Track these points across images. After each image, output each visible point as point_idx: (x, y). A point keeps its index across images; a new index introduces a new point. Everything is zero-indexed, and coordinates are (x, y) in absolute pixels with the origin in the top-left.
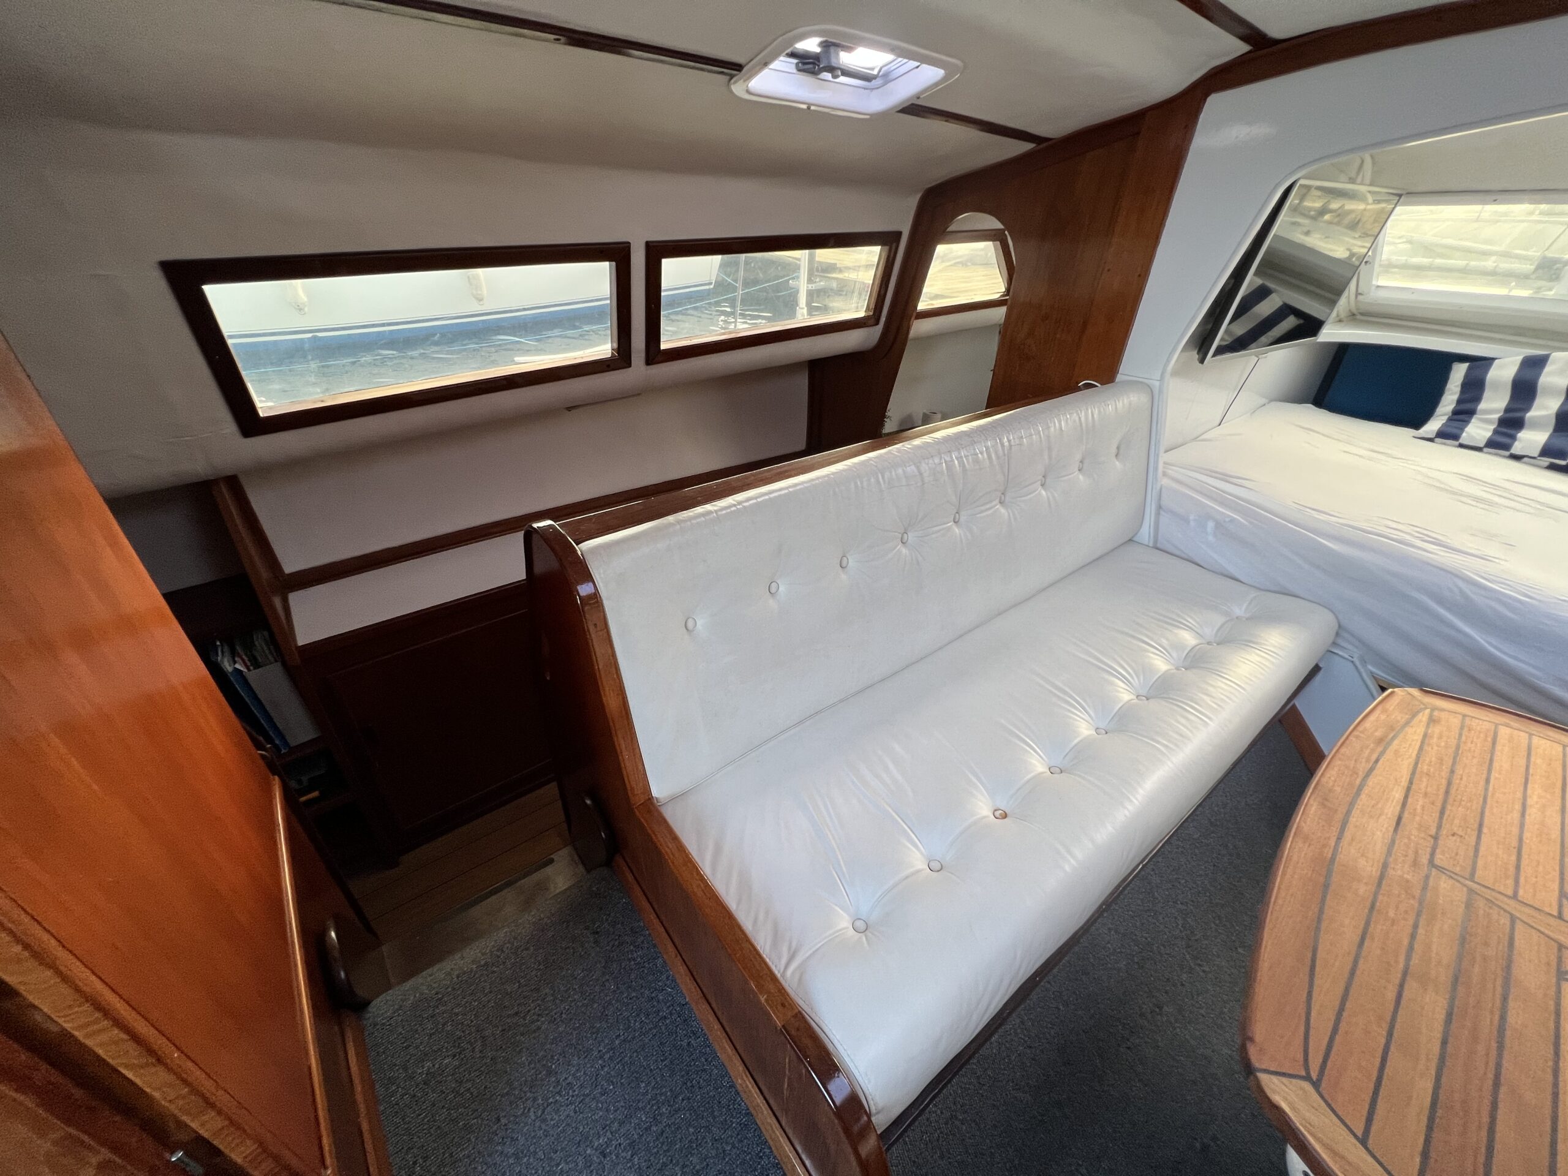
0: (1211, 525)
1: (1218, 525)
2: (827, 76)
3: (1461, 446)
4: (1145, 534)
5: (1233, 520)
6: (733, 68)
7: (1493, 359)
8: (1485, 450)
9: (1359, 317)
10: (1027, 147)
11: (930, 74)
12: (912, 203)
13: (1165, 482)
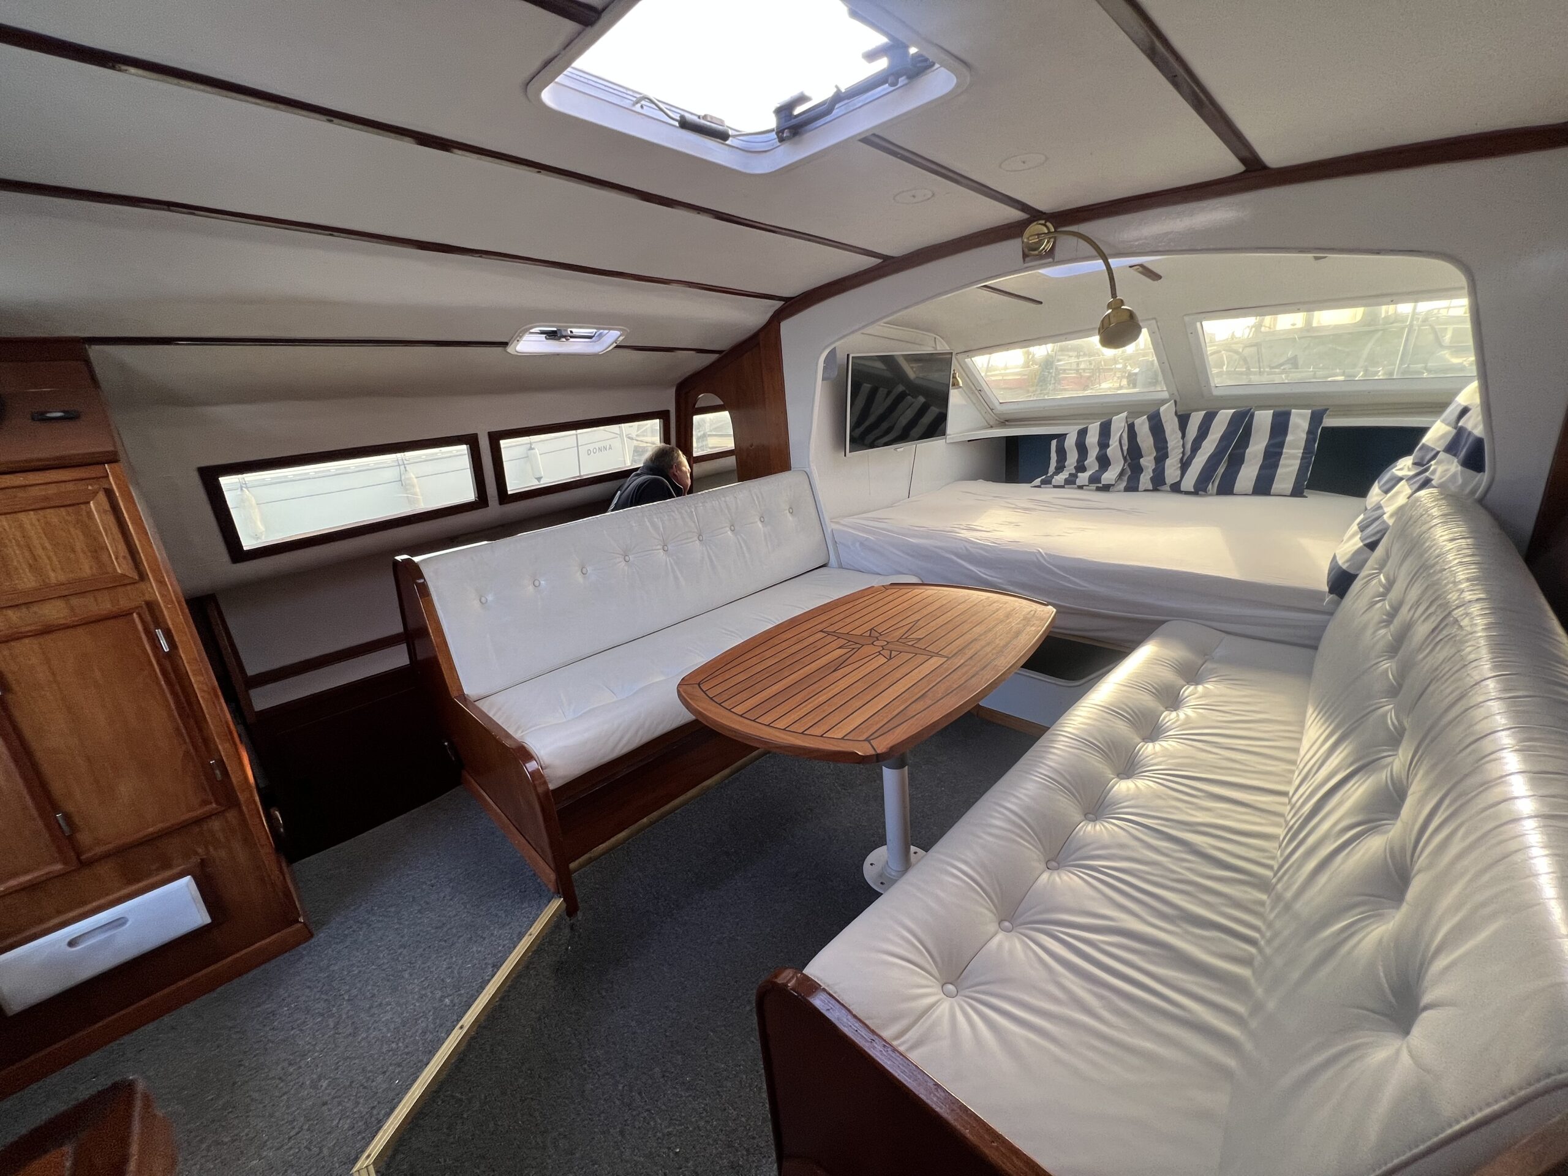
0: (857, 545)
1: (862, 544)
2: (564, 340)
3: (1055, 487)
4: (833, 560)
5: (867, 539)
6: (505, 344)
7: (1066, 434)
8: (1066, 486)
9: (1007, 423)
10: (715, 356)
11: (614, 334)
12: (672, 393)
13: (835, 526)
